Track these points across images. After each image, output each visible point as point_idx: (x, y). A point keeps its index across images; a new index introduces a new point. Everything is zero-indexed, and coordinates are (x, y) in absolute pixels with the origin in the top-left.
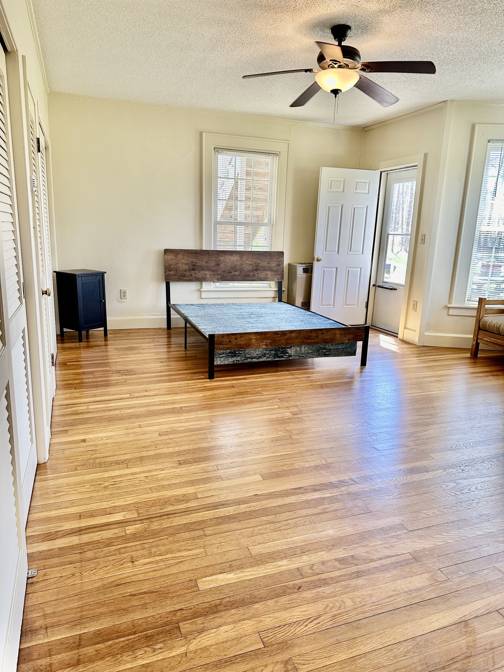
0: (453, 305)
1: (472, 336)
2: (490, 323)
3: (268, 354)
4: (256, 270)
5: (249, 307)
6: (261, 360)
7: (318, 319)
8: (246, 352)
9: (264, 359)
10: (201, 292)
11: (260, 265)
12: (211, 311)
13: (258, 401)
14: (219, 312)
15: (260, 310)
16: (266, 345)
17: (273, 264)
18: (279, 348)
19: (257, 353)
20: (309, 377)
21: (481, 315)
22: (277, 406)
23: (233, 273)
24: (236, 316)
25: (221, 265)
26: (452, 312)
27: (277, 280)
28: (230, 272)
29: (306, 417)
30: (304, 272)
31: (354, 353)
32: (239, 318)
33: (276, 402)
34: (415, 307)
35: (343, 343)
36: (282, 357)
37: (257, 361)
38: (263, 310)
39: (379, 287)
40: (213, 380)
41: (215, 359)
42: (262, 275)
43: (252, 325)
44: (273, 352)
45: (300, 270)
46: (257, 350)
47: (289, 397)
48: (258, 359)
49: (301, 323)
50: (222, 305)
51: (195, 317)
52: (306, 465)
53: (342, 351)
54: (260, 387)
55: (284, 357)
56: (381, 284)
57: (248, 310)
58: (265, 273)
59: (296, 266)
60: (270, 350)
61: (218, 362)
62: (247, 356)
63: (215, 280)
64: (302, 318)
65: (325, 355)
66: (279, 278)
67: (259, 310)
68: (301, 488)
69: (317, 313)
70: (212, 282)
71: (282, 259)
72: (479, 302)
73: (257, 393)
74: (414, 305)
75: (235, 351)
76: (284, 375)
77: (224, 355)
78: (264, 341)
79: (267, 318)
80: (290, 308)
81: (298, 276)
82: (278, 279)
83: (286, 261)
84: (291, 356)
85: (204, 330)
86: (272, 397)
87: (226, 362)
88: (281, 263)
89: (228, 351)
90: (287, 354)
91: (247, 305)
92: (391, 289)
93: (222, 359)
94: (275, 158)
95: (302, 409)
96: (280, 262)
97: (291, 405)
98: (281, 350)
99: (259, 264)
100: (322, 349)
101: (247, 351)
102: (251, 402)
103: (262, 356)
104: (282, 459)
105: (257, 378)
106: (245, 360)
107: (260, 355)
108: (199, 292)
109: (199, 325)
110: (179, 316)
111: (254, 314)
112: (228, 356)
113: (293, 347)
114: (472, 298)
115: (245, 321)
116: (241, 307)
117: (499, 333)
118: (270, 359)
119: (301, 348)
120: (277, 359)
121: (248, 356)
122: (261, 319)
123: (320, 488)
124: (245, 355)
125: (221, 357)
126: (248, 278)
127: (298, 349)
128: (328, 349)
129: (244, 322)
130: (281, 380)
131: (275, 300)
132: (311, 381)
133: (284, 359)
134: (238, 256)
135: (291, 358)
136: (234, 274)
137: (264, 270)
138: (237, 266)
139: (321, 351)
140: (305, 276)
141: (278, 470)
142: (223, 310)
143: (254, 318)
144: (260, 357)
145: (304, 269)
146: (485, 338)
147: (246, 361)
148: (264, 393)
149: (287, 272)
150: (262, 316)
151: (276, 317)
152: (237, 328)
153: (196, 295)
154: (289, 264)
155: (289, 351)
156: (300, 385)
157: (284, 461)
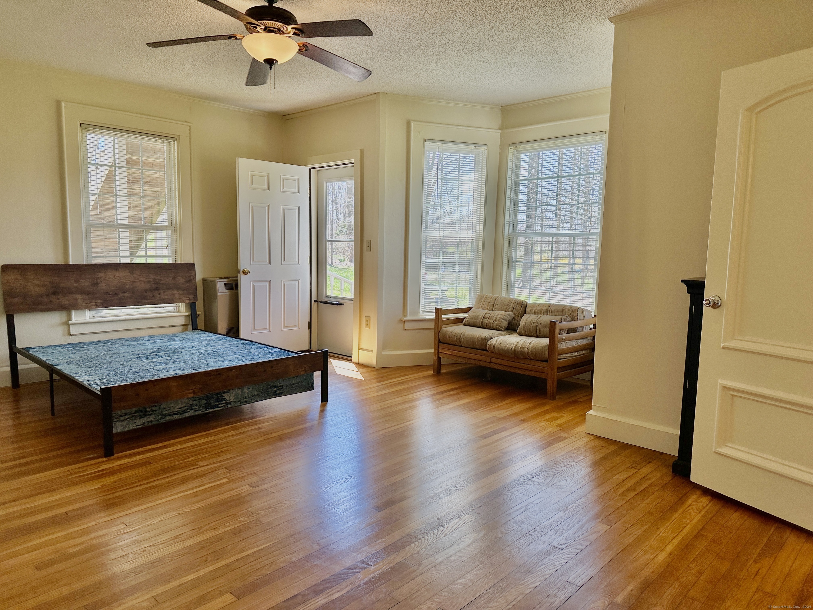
0: (409, 318)
1: (432, 351)
2: (450, 334)
3: (196, 405)
4: (156, 289)
5: (151, 341)
6: (187, 415)
7: (257, 348)
8: (162, 407)
9: (191, 413)
10: (69, 325)
11: (162, 282)
12: (92, 352)
13: (194, 477)
14: (105, 353)
15: (170, 343)
16: (194, 393)
17: (181, 280)
18: (212, 394)
19: (180, 406)
20: (259, 428)
21: (439, 327)
22: (226, 480)
23: (121, 295)
24: (135, 356)
25: (100, 285)
26: (407, 326)
27: (188, 301)
28: (116, 294)
29: (272, 487)
30: (226, 289)
31: (311, 388)
32: (140, 358)
33: (223, 474)
34: (368, 323)
35: (297, 377)
36: (217, 406)
37: (181, 417)
38: (174, 344)
39: (322, 302)
40: (113, 457)
41: (113, 425)
42: (166, 295)
43: (165, 366)
44: (204, 401)
45: (220, 286)
46: (179, 402)
47: (240, 463)
48: (181, 414)
49: (236, 356)
50: (108, 341)
51: (67, 363)
52: (294, 559)
53: (296, 386)
54: (193, 456)
55: (220, 406)
56: (324, 299)
57: (150, 346)
58: (170, 292)
59: (215, 282)
60: (199, 399)
61: (118, 428)
62: (164, 413)
63: (93, 307)
64: (235, 349)
65: (277, 395)
66: (191, 298)
67: (168, 344)
68: (296, 596)
69: (253, 340)
70: (87, 311)
71: (193, 272)
72: (436, 312)
73: (191, 465)
74: (367, 321)
75: (145, 409)
76: (224, 431)
77: (127, 417)
78: (191, 388)
79: (184, 353)
80: (213, 338)
81: (219, 294)
82: (190, 300)
83: (199, 275)
84: (230, 403)
85: (89, 383)
86: (216, 467)
87: (132, 427)
88: (192, 278)
89: (134, 409)
90: (224, 402)
91: (147, 339)
92: (337, 304)
93: (125, 423)
94: (172, 143)
95: (263, 476)
96: (190, 277)
97: (245, 474)
98: (214, 396)
99: (161, 280)
100: (272, 387)
101: (164, 405)
102: (184, 481)
103: (187, 409)
104: (256, 558)
105: (184, 442)
106: (161, 418)
107: (185, 408)
108: (66, 327)
109: (78, 375)
110: (36, 365)
111: (163, 351)
112: (134, 417)
113: (231, 391)
114: (426, 309)
115: (152, 362)
116: (138, 342)
117: (460, 345)
118: (200, 412)
119: (243, 390)
120: (210, 410)
121: (166, 412)
122: (176, 357)
123: (322, 587)
124: (161, 412)
125: (124, 420)
126: (145, 301)
127: (239, 392)
128: (279, 386)
129: (151, 364)
130: (221, 439)
131: (188, 328)
132: (265, 433)
133: (220, 409)
134: (127, 271)
135: (229, 406)
136: (123, 296)
137: (169, 289)
138: (126, 285)
139: (270, 390)
140: (228, 293)
141: (256, 578)
142: (112, 349)
143: (165, 356)
144: (185, 412)
145: (225, 284)
146: (445, 351)
147: (163, 421)
148: (201, 464)
149: (202, 289)
150: (175, 352)
151: (197, 351)
152: (142, 374)
153: (61, 330)
154: (204, 280)
155: (226, 396)
156: (251, 442)
157: (260, 560)
